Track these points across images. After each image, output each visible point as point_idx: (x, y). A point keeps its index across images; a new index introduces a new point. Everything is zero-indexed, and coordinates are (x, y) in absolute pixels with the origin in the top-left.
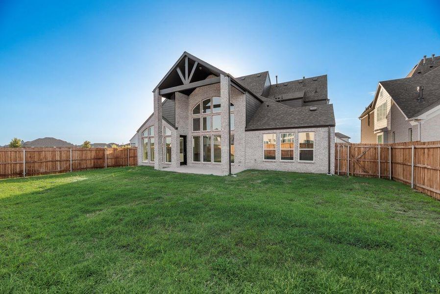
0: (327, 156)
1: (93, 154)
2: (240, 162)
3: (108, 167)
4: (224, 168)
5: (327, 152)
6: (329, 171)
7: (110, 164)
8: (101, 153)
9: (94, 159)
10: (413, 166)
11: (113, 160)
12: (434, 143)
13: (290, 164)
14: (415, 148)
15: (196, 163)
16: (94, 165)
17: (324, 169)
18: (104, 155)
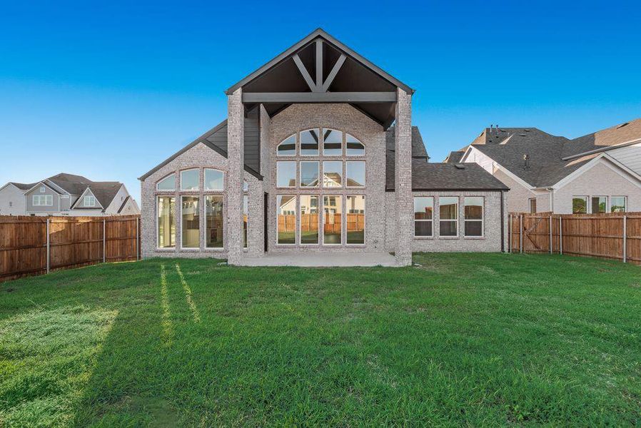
0: (500, 229)
1: (8, 234)
2: (376, 242)
3: (52, 268)
4: (403, 254)
5: (500, 224)
6: (503, 248)
7: (58, 260)
8: (33, 229)
9: (12, 247)
10: (625, 238)
11: (67, 249)
12: (636, 214)
13: (454, 242)
14: (627, 218)
15: (284, 247)
16: (12, 266)
17: (496, 247)
18: (41, 235)
